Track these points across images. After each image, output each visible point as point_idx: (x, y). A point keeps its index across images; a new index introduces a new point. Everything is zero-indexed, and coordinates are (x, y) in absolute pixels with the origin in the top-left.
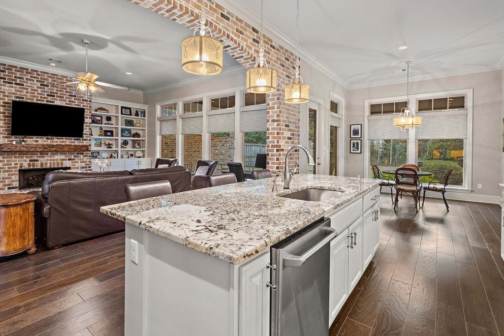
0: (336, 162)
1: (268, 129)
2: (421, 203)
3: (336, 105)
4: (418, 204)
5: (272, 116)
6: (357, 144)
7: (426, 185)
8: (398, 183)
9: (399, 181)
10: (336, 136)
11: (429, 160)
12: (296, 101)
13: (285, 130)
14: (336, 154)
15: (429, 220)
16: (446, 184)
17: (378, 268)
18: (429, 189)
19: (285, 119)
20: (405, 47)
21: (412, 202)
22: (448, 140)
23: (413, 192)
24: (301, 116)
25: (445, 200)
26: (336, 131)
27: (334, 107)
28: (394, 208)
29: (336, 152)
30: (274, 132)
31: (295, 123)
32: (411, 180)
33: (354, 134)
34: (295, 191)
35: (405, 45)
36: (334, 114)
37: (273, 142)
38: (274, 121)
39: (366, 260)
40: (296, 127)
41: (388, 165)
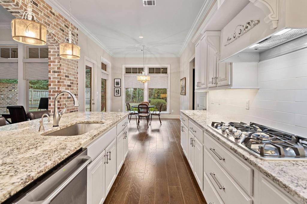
0: (106, 102)
1: (50, 78)
2: (150, 122)
3: (106, 65)
4: (148, 123)
5: (53, 68)
6: (118, 90)
7: (152, 112)
8: (139, 112)
9: (140, 111)
10: (106, 86)
11: (154, 99)
12: (70, 57)
13: (65, 79)
14: (106, 97)
15: (153, 131)
16: (160, 111)
17: (127, 167)
18: (153, 114)
19: (65, 71)
20: (142, 37)
21: (146, 122)
22: (161, 89)
23: (146, 117)
24: (79, 70)
25: (160, 119)
26: (106, 82)
27: (104, 67)
28: (137, 127)
29: (106, 95)
30: (55, 81)
31: (74, 75)
32: (145, 110)
33: (116, 85)
34: (63, 128)
35: (142, 36)
36: (104, 71)
37: (55, 88)
38: (55, 72)
39: (119, 166)
40: (75, 78)
41: (136, 102)
